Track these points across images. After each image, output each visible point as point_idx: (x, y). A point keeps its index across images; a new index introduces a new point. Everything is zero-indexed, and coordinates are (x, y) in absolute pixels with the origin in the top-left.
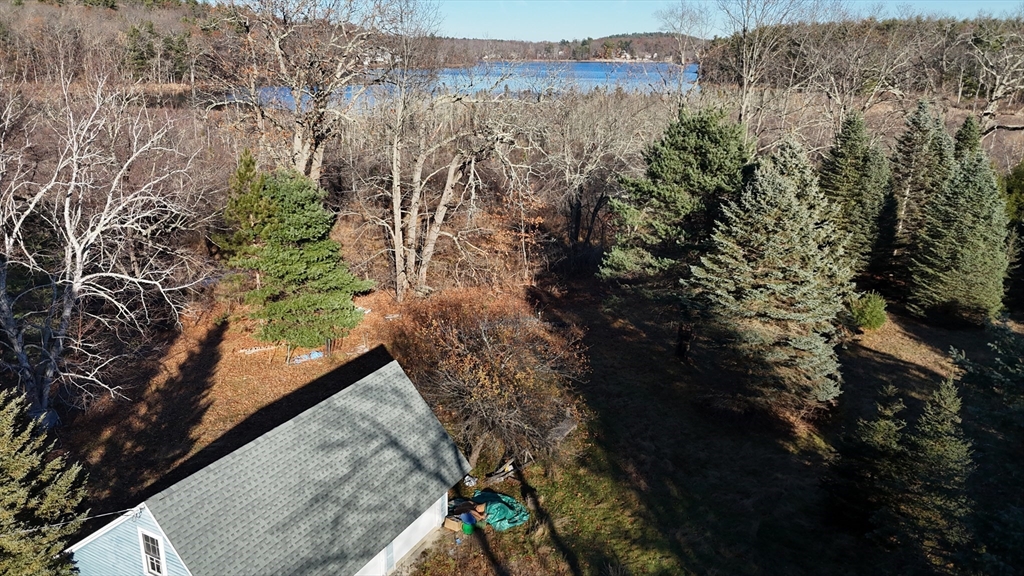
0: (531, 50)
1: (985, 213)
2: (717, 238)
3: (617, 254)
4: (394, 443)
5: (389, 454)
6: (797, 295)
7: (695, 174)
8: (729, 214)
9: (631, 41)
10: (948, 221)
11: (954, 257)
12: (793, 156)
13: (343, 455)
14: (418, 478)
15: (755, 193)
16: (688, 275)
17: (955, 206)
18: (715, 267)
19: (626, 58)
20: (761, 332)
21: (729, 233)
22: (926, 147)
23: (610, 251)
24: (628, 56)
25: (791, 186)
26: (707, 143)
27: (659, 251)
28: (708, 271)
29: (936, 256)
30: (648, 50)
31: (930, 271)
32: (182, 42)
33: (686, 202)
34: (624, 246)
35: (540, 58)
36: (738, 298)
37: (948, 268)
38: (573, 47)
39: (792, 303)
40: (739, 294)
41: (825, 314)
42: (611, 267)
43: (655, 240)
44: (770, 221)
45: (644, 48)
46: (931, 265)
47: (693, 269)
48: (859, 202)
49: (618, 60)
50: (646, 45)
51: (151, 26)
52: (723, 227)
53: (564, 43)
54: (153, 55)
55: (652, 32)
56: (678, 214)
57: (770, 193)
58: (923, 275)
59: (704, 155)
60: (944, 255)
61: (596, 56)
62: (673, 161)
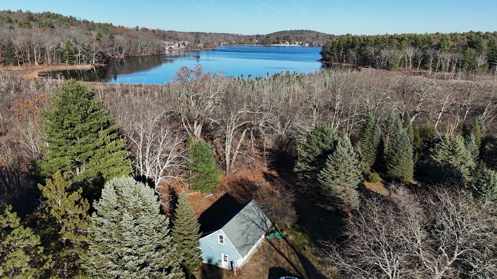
0: (243, 40)
1: (406, 149)
2: (327, 164)
3: (299, 164)
4: (253, 222)
5: (253, 224)
6: (348, 179)
7: (321, 143)
8: (330, 158)
9: (289, 36)
10: (396, 151)
11: (398, 162)
12: (346, 142)
13: (245, 225)
14: (259, 230)
15: (336, 152)
16: (320, 173)
17: (397, 146)
18: (327, 171)
19: (287, 44)
20: (339, 189)
21: (330, 163)
22: (392, 125)
23: (297, 163)
24: (288, 43)
25: (345, 150)
26: (324, 135)
27: (311, 164)
28: (325, 172)
29: (393, 161)
30: (297, 40)
31: (392, 166)
32: (89, 46)
33: (318, 152)
34: (301, 161)
35: (247, 44)
36: (333, 180)
37: (396, 165)
38: (262, 39)
39: (346, 181)
40: (333, 179)
41: (355, 184)
42: (297, 168)
43: (309, 161)
44: (340, 160)
45: (295, 39)
46: (392, 164)
47: (321, 171)
48: (372, 142)
49: (283, 45)
50: (296, 37)
51: (75, 39)
52: (328, 161)
53: (258, 36)
54: (77, 52)
55: (299, 29)
56: (316, 154)
57: (340, 153)
58: (390, 167)
59: (323, 138)
60: (395, 161)
61: (274, 43)
62: (315, 140)
